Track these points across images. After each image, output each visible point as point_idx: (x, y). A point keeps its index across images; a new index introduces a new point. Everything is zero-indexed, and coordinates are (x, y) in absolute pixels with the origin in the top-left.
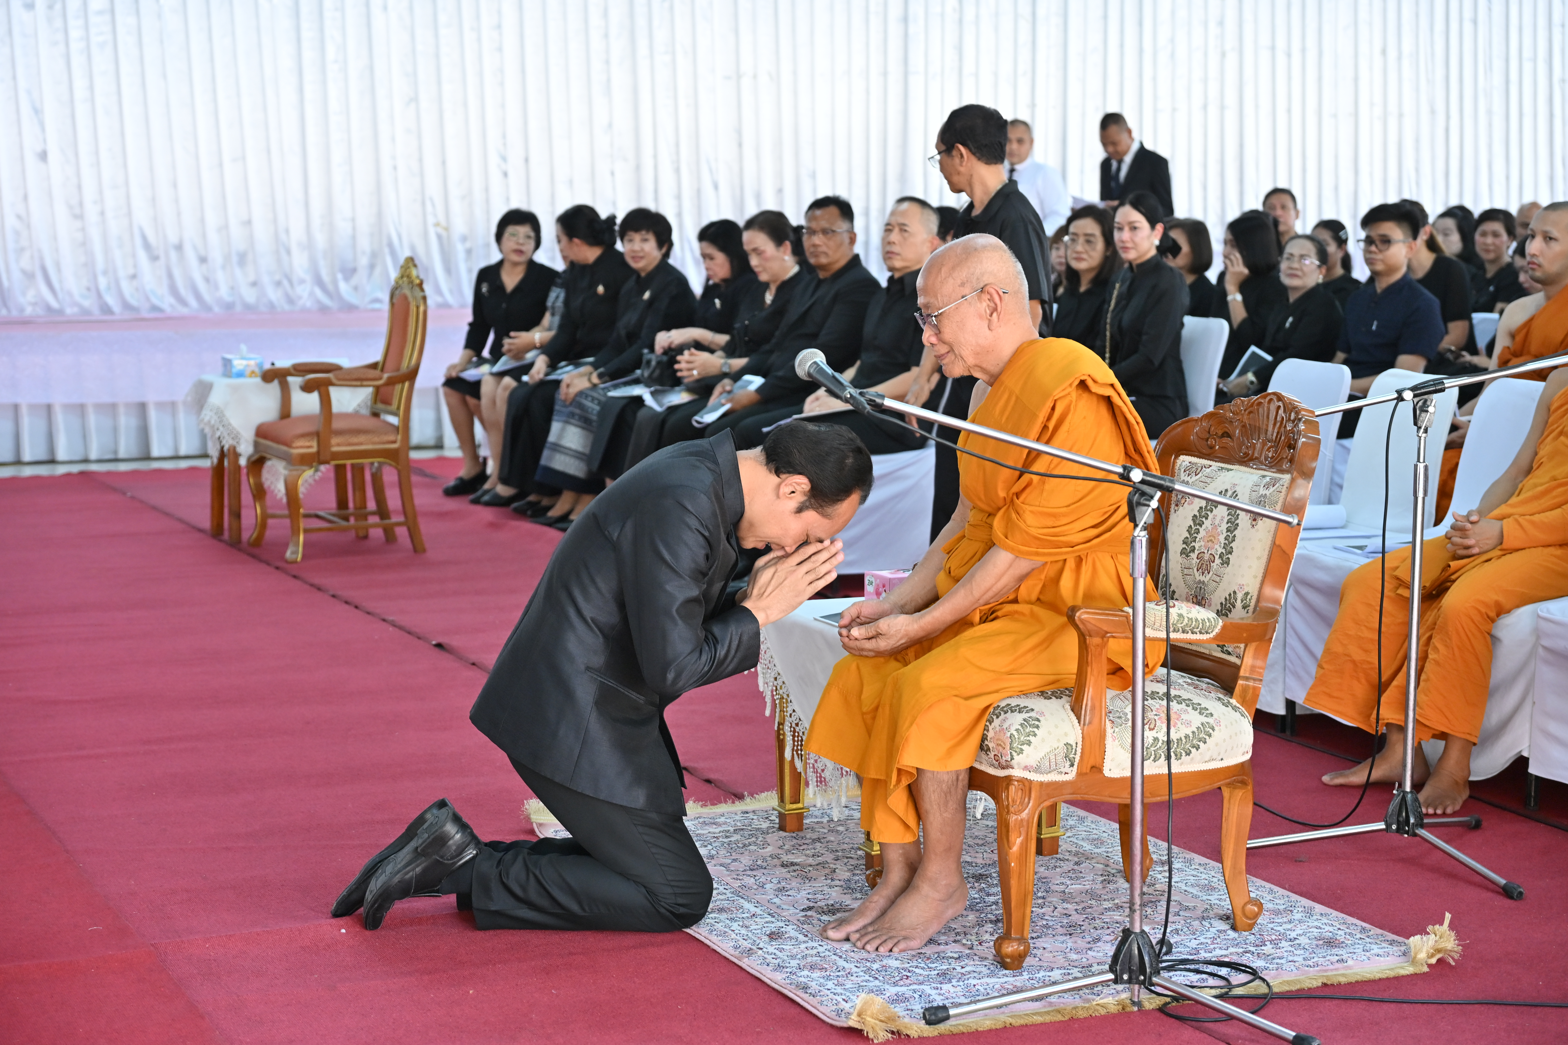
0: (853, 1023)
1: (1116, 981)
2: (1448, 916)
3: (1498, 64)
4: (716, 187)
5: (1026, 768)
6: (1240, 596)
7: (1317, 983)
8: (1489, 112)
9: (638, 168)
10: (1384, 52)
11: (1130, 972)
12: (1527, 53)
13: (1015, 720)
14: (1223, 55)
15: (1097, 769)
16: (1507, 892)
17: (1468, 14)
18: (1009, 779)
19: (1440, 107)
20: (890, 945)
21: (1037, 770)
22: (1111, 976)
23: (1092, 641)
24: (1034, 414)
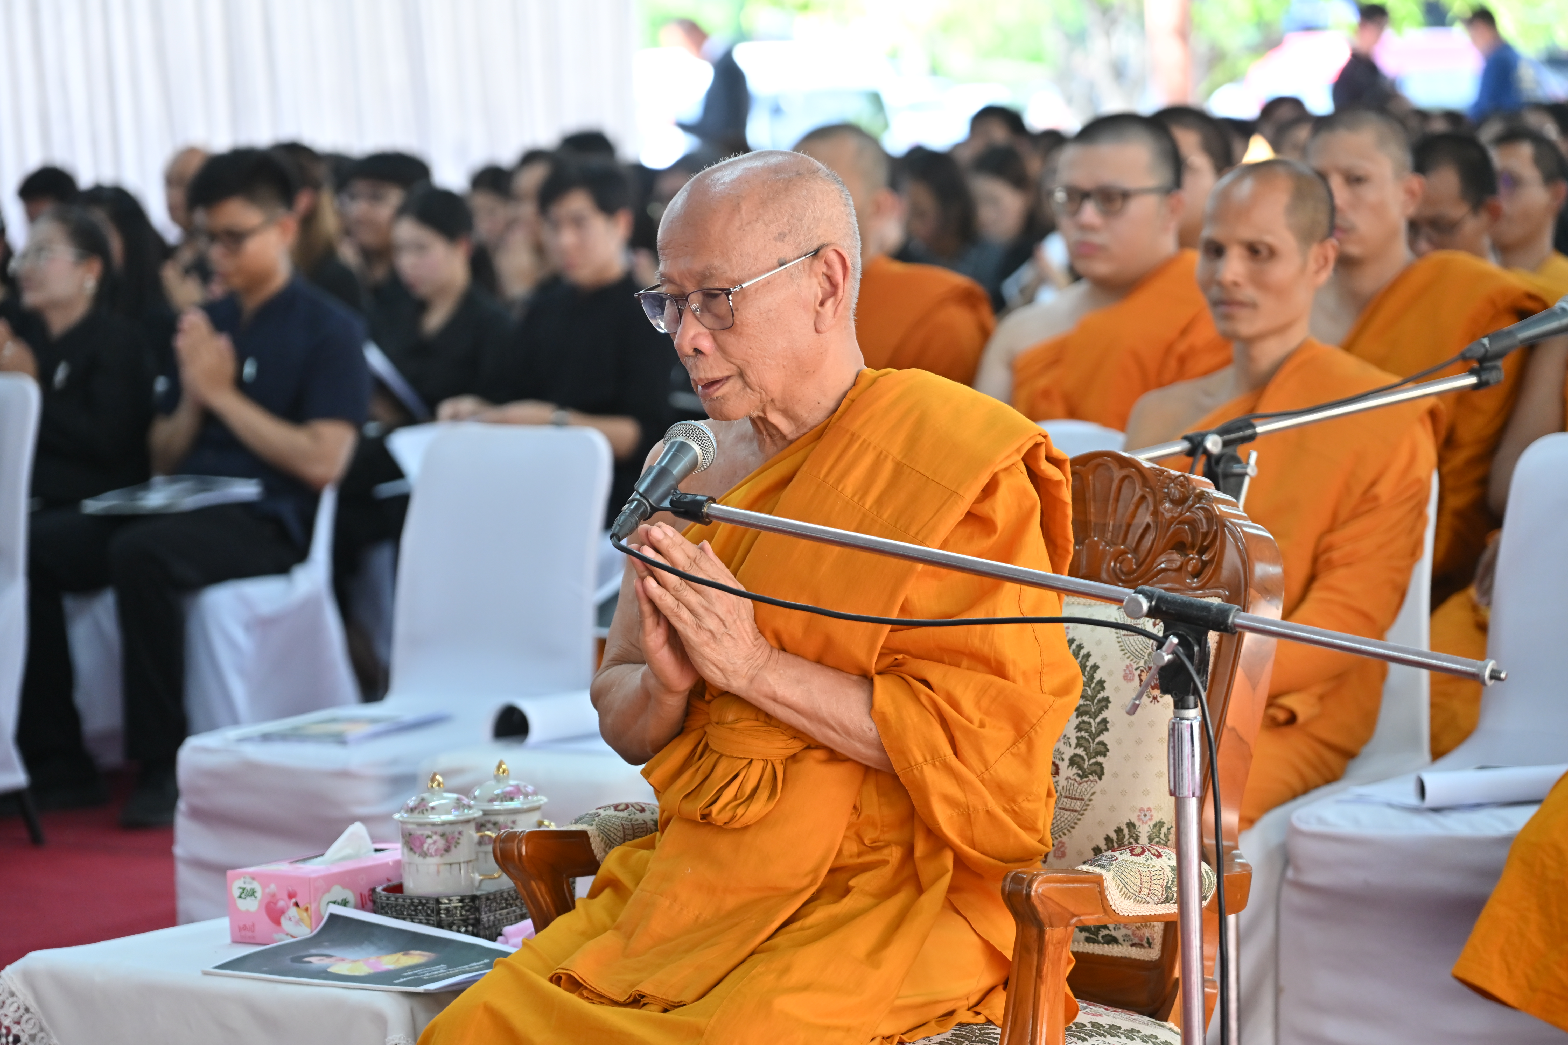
6: (1143, 825)
23: (1053, 934)
24: (953, 494)
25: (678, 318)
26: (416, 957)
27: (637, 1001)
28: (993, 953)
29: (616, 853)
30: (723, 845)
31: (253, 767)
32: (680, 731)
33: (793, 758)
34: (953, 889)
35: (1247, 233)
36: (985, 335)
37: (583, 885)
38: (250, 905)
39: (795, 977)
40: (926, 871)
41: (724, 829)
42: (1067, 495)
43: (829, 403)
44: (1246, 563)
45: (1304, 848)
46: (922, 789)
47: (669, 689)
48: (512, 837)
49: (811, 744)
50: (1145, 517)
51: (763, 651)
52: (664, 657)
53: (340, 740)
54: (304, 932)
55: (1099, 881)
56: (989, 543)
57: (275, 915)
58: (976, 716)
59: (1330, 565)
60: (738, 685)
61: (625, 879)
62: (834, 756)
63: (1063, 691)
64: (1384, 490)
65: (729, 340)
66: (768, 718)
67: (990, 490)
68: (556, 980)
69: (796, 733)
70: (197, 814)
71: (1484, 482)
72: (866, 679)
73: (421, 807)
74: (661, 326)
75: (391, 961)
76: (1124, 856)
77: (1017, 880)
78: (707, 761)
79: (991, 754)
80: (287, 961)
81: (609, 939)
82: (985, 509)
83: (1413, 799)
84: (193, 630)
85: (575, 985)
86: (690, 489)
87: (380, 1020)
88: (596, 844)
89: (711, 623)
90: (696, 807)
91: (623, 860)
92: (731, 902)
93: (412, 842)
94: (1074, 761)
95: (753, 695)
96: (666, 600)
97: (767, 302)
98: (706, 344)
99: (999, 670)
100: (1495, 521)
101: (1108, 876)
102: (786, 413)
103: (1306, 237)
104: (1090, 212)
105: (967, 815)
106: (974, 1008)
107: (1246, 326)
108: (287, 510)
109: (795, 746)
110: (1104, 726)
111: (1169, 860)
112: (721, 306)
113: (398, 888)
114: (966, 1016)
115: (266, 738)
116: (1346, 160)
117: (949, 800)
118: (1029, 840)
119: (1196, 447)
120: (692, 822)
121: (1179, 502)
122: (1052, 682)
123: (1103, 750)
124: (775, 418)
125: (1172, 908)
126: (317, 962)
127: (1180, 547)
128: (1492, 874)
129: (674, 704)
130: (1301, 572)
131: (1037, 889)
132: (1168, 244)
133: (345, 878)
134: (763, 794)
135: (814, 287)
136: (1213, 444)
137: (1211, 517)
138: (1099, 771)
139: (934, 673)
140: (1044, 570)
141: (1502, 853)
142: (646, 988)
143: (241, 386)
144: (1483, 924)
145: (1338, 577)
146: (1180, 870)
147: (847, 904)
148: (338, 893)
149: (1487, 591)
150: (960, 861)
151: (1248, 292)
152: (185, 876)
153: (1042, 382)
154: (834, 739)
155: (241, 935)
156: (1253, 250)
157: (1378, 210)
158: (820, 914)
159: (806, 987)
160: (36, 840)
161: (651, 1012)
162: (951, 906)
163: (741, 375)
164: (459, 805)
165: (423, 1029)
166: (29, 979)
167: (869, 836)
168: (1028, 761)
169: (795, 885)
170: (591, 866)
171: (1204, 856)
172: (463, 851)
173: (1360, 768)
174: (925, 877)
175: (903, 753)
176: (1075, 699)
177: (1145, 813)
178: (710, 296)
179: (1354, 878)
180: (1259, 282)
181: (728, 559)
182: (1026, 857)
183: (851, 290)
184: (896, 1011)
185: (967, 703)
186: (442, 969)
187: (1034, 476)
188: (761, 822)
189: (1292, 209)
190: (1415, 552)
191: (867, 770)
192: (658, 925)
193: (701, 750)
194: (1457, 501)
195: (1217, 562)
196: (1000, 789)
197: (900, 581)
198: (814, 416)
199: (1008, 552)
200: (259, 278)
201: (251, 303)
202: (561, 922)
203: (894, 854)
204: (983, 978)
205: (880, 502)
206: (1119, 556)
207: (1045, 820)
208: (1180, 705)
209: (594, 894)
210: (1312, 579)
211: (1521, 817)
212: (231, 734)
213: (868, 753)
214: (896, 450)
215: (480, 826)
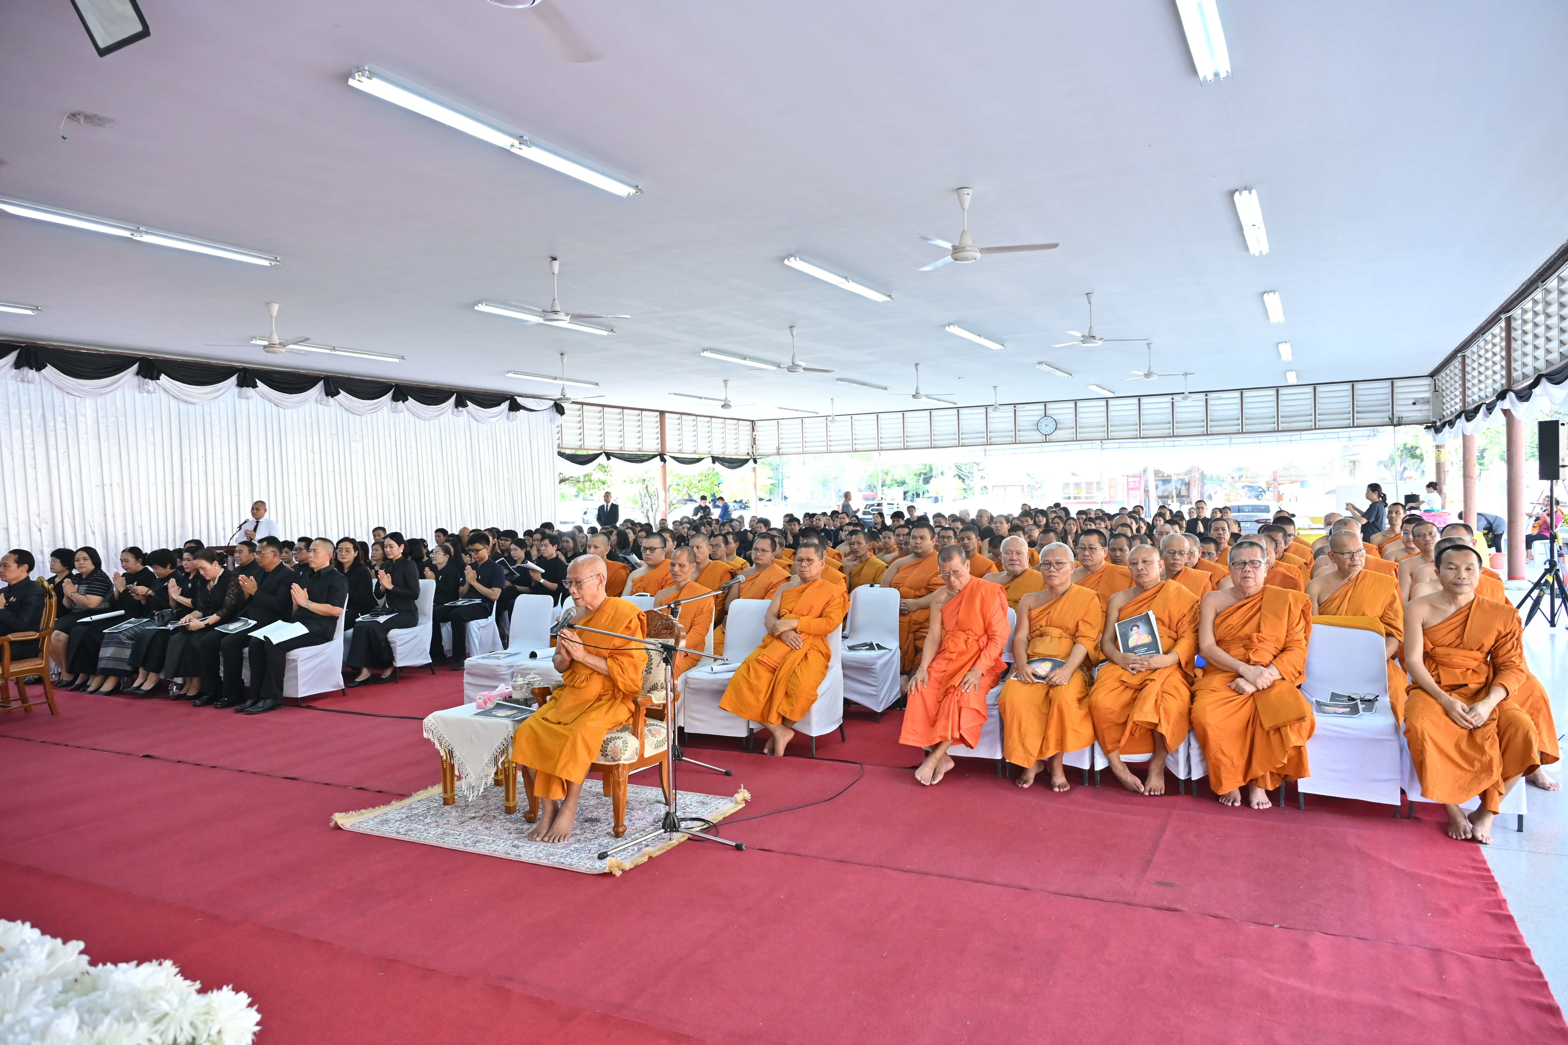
0: (607, 871)
1: (665, 832)
2: (742, 785)
3: (416, 477)
4: (94, 533)
5: (625, 760)
6: (659, 684)
7: (721, 818)
8: (414, 494)
9: (54, 526)
10: (375, 473)
11: (670, 828)
12: (425, 473)
13: (619, 742)
14: (315, 474)
15: (642, 755)
16: (727, 774)
17: (404, 459)
18: (618, 765)
19: (396, 493)
20: (557, 838)
21: (628, 760)
22: (663, 830)
23: (642, 708)
24: (623, 623)
25: (570, 586)
26: (514, 712)
27: (559, 723)
28: (630, 710)
29: (555, 692)
30: (577, 691)
31: (480, 664)
32: (569, 668)
33: (591, 674)
34: (623, 698)
35: (680, 562)
36: (628, 575)
37: (548, 698)
38: (480, 701)
39: (591, 718)
40: (617, 696)
41: (577, 688)
42: (645, 622)
43: (600, 603)
44: (679, 632)
45: (689, 680)
46: (616, 680)
47: (566, 661)
48: (534, 689)
49: (595, 671)
50: (659, 623)
51: (585, 653)
52: (565, 655)
53: (498, 658)
54: (492, 706)
55: (651, 697)
56: (629, 632)
57: (485, 703)
58: (627, 666)
59: (694, 624)
60: (580, 660)
61: (557, 697)
62: (599, 674)
63: (644, 661)
64: (704, 610)
65: (580, 591)
66: (586, 667)
67: (630, 622)
68: (543, 719)
69: (592, 669)
70: (468, 673)
71: (724, 604)
72: (606, 659)
73: (516, 681)
74: (567, 587)
75: (509, 713)
76: (655, 692)
77: (635, 698)
78: (574, 674)
79: (630, 673)
80: (488, 713)
81: (554, 710)
82: (629, 625)
83: (710, 671)
84: (467, 628)
85: (547, 720)
86: (571, 622)
87: (507, 726)
88: (551, 689)
89: (575, 648)
90: (572, 684)
91: (557, 693)
92: (578, 702)
93: (514, 688)
94: (646, 671)
95: (583, 662)
96: (566, 644)
97: (588, 584)
98: (576, 591)
99: (632, 657)
100: (726, 613)
101: (652, 696)
102: (591, 605)
103: (690, 562)
104: (648, 552)
105: (625, 685)
106: (626, 722)
107: (678, 580)
108: (487, 605)
109: (591, 672)
110: (652, 664)
111: (664, 692)
112: (579, 585)
113: (511, 697)
114: (624, 723)
115: (483, 658)
116: (697, 544)
117: (621, 682)
118: (637, 689)
119: (669, 606)
120: (571, 687)
121: (667, 620)
122: (642, 659)
123: (651, 669)
124: (589, 607)
125: (665, 701)
126: (494, 713)
127: (666, 629)
128: (726, 686)
129: (567, 663)
130: (689, 626)
131: (639, 699)
132: (663, 558)
133: (499, 695)
134: (585, 681)
135: (598, 582)
136: (673, 606)
137: (673, 623)
138: (651, 673)
139: (619, 657)
140: (641, 638)
141: (728, 682)
142: (561, 721)
143: (478, 580)
144: (724, 696)
145: (696, 627)
146: (667, 694)
147: (601, 702)
148: (499, 698)
149: (724, 627)
150: (624, 693)
151: (679, 573)
152: (465, 686)
153: (639, 585)
154: (599, 670)
155: (479, 707)
156: (680, 565)
157: (703, 553)
158: (597, 704)
159: (593, 720)
160: (434, 674)
161: (562, 726)
162: (622, 702)
163: (582, 597)
164: (524, 680)
165: (516, 728)
166: (434, 717)
167: (606, 689)
168: (637, 674)
169: (591, 699)
170: (550, 694)
171: (671, 691)
172: (524, 690)
173: (700, 663)
174: (617, 697)
175: (613, 673)
176: (646, 662)
177: (660, 681)
178: (577, 583)
179: (699, 686)
180: (682, 572)
181: (580, 635)
182: (636, 692)
183: (605, 583)
184: (611, 724)
185: (625, 663)
186: (520, 714)
187: (639, 619)
188: (584, 687)
189: (688, 557)
190: (711, 622)
191: (606, 676)
192: (564, 707)
193: (573, 672)
194: (719, 608)
195: (673, 632)
196: (632, 680)
197: (613, 640)
198: (597, 606)
199: (633, 634)
200: (482, 559)
201: (480, 564)
202: (544, 706)
203: (611, 692)
204: (628, 715)
205: (609, 624)
206: (654, 630)
207: (640, 685)
208: (667, 665)
209: (551, 700)
210: (691, 627)
211: (731, 674)
212: (476, 657)
213: (606, 673)
214: (612, 614)
215: (528, 684)
